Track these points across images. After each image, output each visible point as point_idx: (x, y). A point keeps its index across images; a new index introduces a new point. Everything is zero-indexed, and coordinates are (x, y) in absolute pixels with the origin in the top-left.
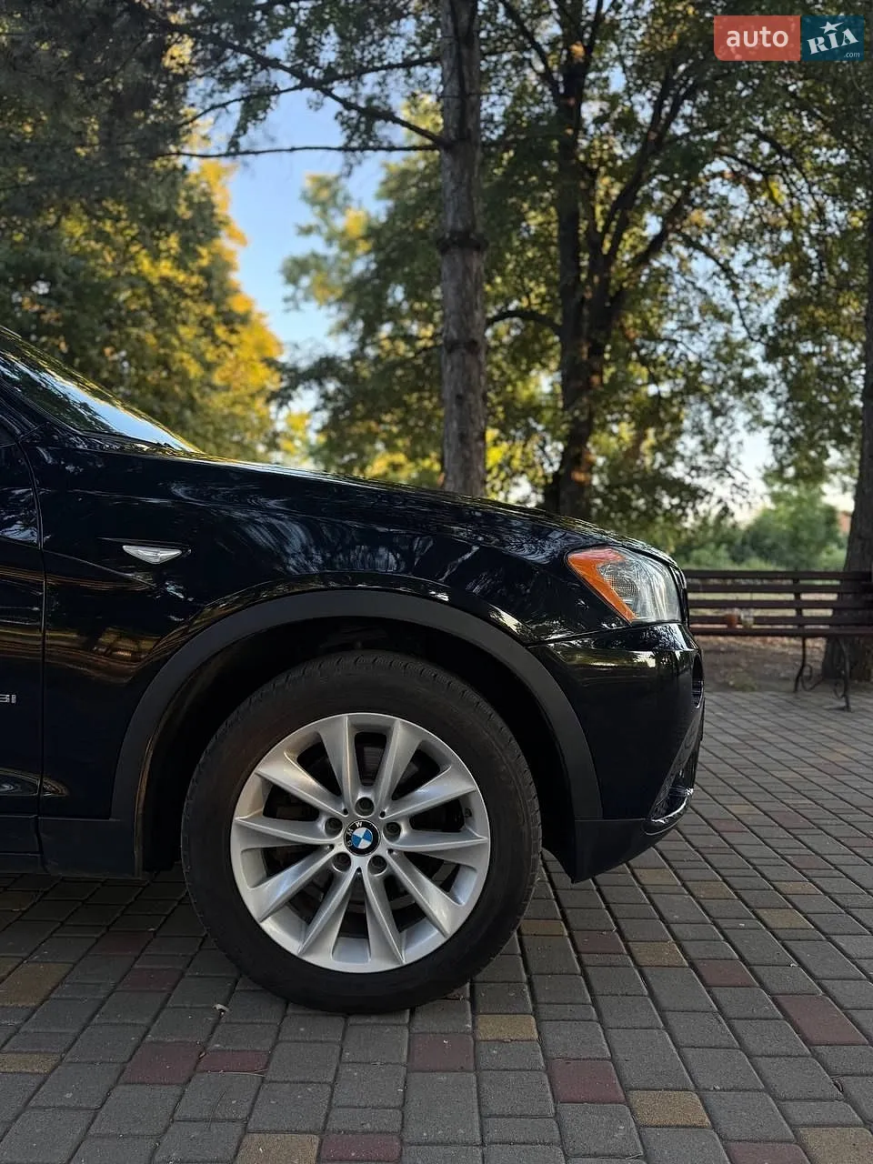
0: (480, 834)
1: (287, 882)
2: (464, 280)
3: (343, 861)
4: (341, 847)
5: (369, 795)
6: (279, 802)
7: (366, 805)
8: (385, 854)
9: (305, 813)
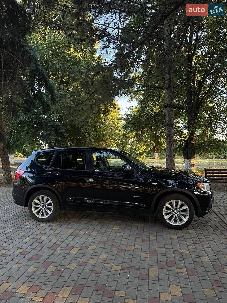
0: (188, 212)
1: (168, 216)
2: (170, 113)
3: (174, 214)
4: (174, 213)
5: (177, 208)
6: (167, 208)
7: (176, 209)
8: (178, 214)
9: (170, 209)
